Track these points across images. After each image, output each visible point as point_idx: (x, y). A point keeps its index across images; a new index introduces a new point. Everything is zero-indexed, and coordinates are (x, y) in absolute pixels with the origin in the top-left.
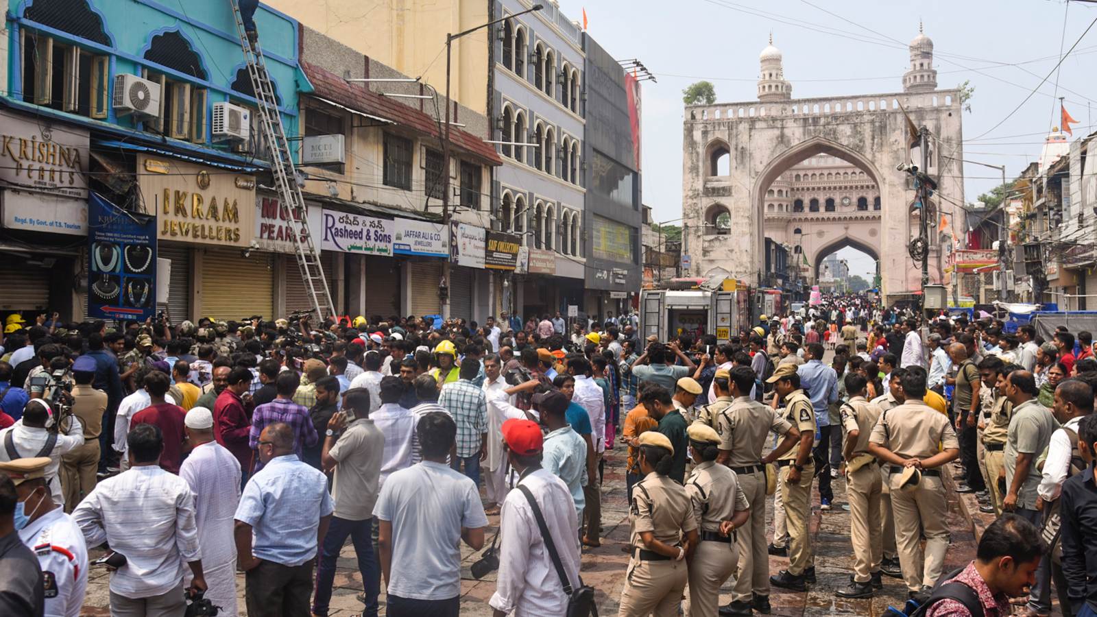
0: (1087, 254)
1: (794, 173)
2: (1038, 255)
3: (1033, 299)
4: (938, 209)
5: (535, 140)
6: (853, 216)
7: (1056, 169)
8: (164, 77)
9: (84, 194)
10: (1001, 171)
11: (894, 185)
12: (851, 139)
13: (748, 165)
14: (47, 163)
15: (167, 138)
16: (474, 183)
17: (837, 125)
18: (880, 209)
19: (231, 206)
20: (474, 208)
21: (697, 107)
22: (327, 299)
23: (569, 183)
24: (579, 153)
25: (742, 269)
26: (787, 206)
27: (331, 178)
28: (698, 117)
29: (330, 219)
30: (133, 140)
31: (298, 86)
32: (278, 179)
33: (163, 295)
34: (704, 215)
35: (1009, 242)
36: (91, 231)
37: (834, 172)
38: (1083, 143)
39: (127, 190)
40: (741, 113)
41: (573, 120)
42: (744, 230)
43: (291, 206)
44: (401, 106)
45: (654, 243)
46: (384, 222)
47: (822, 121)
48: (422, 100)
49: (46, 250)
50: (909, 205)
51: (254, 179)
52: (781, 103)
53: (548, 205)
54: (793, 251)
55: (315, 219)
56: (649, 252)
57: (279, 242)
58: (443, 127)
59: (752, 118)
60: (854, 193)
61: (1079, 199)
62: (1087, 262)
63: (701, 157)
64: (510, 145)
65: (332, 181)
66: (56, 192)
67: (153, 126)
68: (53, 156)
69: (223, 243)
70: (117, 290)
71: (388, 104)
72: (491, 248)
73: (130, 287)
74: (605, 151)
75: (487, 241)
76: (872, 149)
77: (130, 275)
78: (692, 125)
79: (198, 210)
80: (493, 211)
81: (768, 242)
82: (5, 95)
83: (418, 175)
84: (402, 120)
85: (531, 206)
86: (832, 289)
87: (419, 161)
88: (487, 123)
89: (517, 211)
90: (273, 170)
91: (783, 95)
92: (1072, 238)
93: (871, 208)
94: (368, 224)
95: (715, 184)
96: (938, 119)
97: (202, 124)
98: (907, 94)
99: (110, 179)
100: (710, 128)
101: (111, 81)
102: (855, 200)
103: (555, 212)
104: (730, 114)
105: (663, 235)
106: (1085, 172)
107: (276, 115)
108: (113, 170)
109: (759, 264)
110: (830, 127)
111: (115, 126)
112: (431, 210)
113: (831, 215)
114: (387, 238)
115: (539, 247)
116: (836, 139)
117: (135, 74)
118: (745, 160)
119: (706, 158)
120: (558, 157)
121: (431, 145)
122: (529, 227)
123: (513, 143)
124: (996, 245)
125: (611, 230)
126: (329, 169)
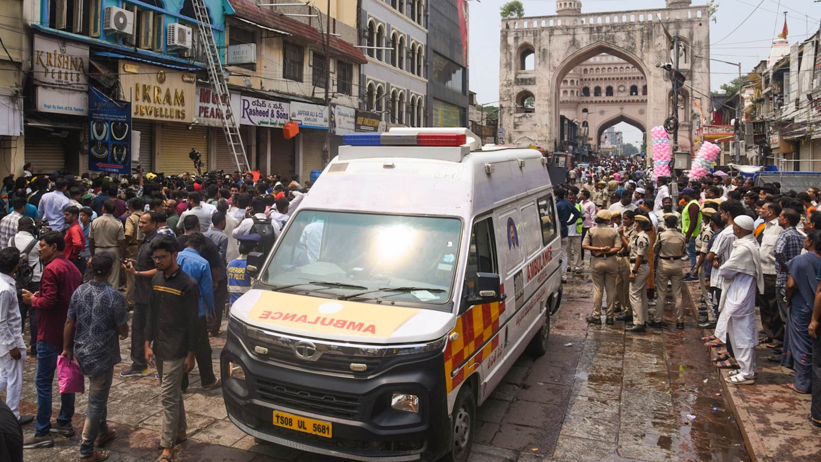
0: (801, 129)
1: (583, 68)
2: (763, 129)
3: (759, 163)
4: (690, 95)
5: (391, 45)
6: (627, 99)
7: (780, 65)
8: (136, 7)
9: (86, 88)
10: (738, 67)
11: (658, 77)
12: (626, 43)
13: (548, 62)
14: (63, 68)
15: (138, 49)
16: (347, 76)
17: (615, 32)
18: (646, 94)
19: (179, 94)
20: (347, 94)
21: (510, 19)
22: (244, 159)
23: (416, 76)
24: (423, 54)
25: (543, 138)
26: (577, 92)
27: (248, 74)
28: (511, 27)
29: (246, 102)
30: (115, 51)
31: (224, 10)
32: (211, 75)
33: (136, 156)
34: (515, 99)
35: (743, 119)
36: (90, 113)
37: (613, 67)
38: (800, 46)
39: (112, 85)
40: (544, 23)
41: (419, 31)
42: (545, 109)
43: (220, 94)
44: (295, 22)
45: (478, 119)
46: (284, 105)
47: (604, 29)
48: (310, 18)
49: (63, 126)
50: (668, 91)
51: (195, 75)
52: (573, 16)
53: (401, 91)
54: (581, 125)
55: (236, 102)
56: (474, 126)
57: (212, 119)
58: (325, 37)
59: (551, 27)
60: (628, 82)
61: (797, 88)
62: (801, 135)
63: (514, 55)
64: (373, 49)
65: (247, 76)
66: (69, 87)
67: (128, 41)
68: (67, 63)
69: (174, 120)
70: (106, 152)
71: (286, 22)
72: (359, 122)
73: (115, 150)
74: (442, 52)
75: (356, 118)
76: (641, 50)
77: (115, 143)
78: (507, 32)
79: (158, 97)
80: (360, 96)
81: (563, 118)
82: (39, 24)
83: (308, 71)
84: (296, 32)
85: (388, 93)
86: (611, 153)
87: (308, 60)
88: (356, 33)
89: (378, 96)
90: (208, 69)
91: (575, 10)
92: (789, 117)
93: (640, 93)
94: (272, 106)
95: (523, 76)
96: (691, 28)
97: (160, 38)
98: (668, 9)
99: (101, 77)
100: (520, 35)
101: (103, 12)
102: (628, 87)
103: (406, 97)
104: (535, 24)
105: (485, 113)
106: (801, 69)
107: (210, 31)
108: (104, 72)
109: (556, 134)
110: (610, 34)
111: (104, 42)
112: (316, 96)
113: (610, 98)
114: (285, 116)
115: (393, 122)
116: (614, 42)
117: (118, 6)
118: (546, 58)
119: (517, 58)
120: (407, 57)
121: (316, 50)
122: (387, 107)
123: (375, 47)
124: (733, 121)
125: (446, 110)
126: (246, 68)
